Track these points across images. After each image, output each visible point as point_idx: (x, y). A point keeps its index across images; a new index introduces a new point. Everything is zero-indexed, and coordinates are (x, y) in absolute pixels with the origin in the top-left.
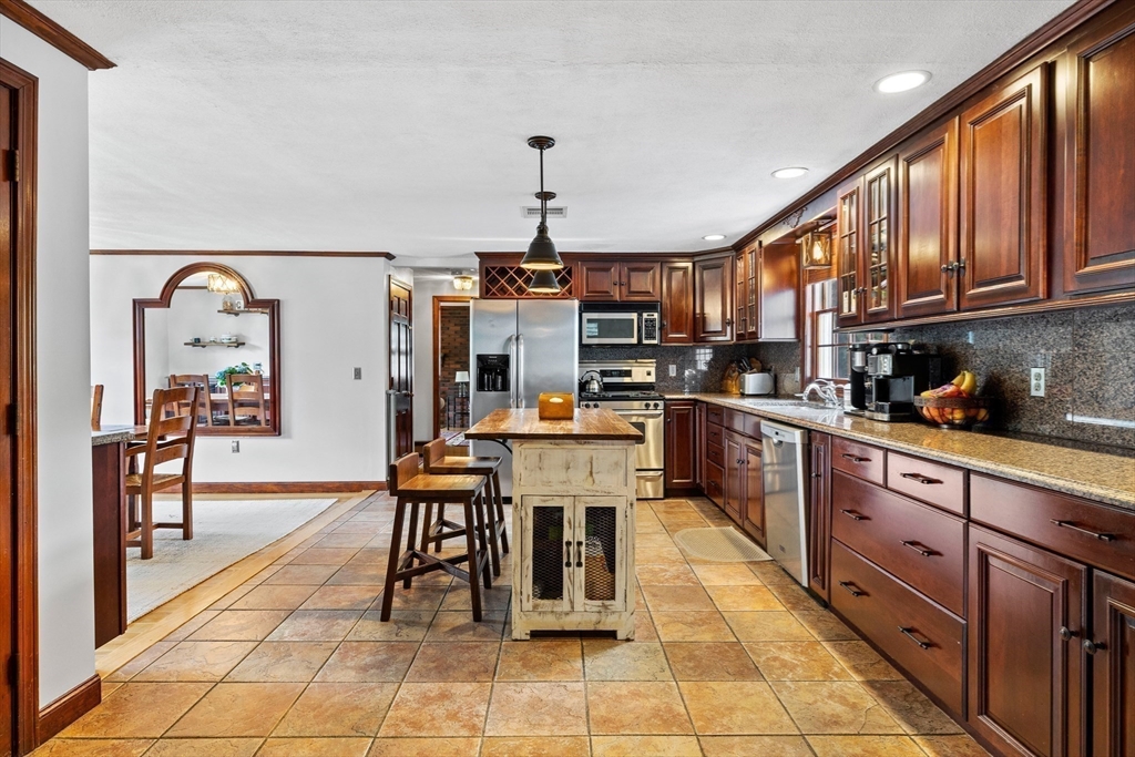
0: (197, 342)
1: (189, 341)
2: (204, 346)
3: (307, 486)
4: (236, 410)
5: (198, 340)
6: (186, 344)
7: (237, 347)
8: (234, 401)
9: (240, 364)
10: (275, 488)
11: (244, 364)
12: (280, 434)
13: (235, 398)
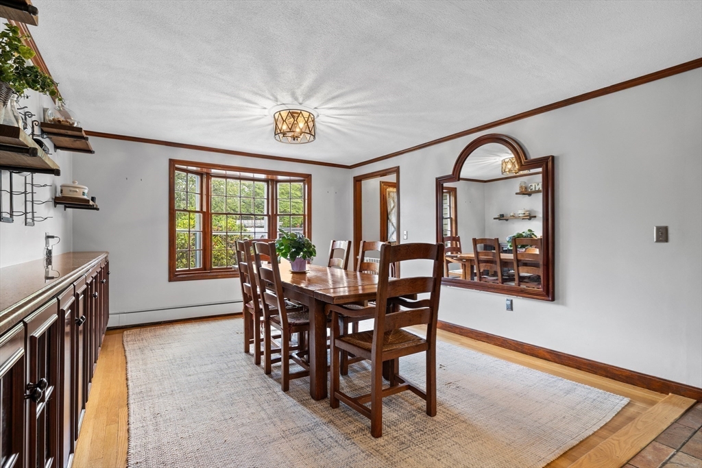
0: (501, 217)
1: (497, 217)
2: (507, 220)
3: (585, 364)
4: (520, 268)
5: (502, 216)
6: (495, 219)
7: (530, 219)
8: (518, 261)
9: (526, 230)
10: (548, 356)
11: (530, 230)
12: (553, 300)
13: (519, 258)
